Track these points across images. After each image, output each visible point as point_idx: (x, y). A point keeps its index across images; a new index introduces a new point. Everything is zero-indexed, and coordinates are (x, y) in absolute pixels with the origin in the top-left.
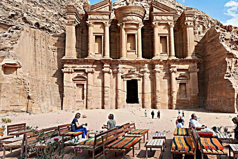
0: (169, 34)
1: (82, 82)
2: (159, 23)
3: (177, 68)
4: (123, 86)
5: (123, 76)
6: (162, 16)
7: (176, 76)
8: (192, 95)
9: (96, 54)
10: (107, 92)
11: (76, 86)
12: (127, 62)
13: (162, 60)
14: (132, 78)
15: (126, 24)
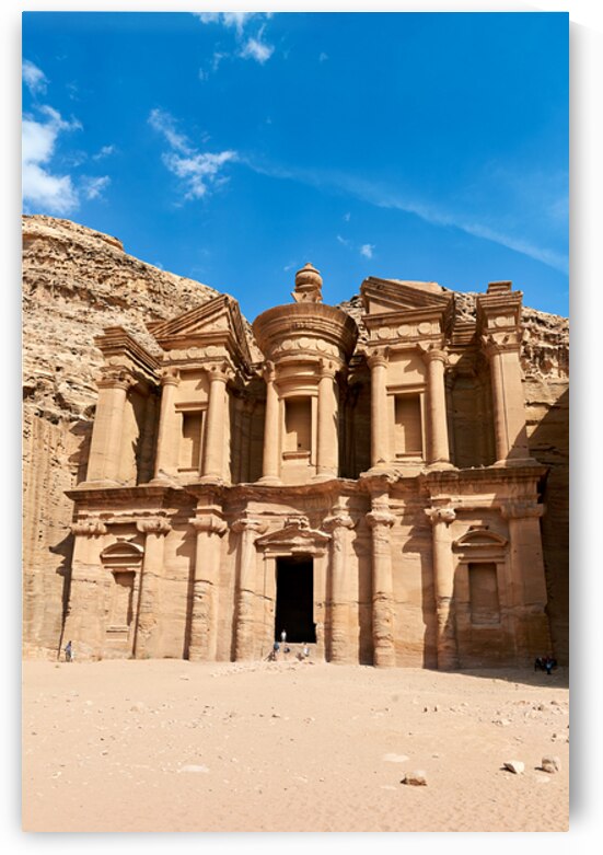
0: (427, 385)
1: (130, 567)
2: (387, 349)
3: (456, 506)
4: (261, 576)
5: (260, 543)
6: (399, 325)
7: (453, 536)
8: (521, 609)
9: (179, 471)
10: (200, 597)
11: (111, 577)
12: (277, 494)
13: (395, 479)
14: (294, 549)
15: (280, 367)
